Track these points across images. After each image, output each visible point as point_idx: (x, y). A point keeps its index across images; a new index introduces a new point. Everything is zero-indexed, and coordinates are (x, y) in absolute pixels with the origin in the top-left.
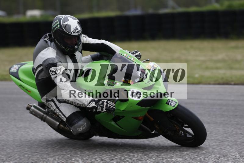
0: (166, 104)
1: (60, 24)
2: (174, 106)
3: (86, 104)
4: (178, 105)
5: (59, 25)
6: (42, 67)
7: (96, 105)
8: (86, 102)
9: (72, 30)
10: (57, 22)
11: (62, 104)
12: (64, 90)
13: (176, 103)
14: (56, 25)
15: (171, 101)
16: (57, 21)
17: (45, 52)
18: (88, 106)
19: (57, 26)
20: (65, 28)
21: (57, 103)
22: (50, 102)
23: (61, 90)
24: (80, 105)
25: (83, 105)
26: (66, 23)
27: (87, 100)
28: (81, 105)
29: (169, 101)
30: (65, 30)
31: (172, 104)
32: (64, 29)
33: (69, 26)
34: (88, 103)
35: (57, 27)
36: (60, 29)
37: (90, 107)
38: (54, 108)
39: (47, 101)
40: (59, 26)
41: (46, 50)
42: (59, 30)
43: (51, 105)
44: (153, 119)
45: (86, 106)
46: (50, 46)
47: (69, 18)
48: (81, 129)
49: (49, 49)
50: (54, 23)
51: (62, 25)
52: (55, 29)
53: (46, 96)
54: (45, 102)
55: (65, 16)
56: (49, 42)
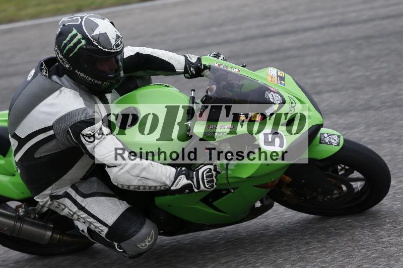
0: (320, 143)
1: (85, 37)
2: (338, 145)
5: (83, 39)
6: (51, 132)
9: (113, 42)
10: (75, 35)
11: (89, 199)
12: (116, 166)
13: (339, 137)
14: (75, 40)
15: (328, 136)
16: (75, 31)
17: (56, 101)
18: (172, 188)
19: (79, 42)
20: (98, 42)
21: (79, 199)
22: (61, 200)
24: (156, 187)
25: (161, 186)
26: (96, 32)
28: (158, 188)
29: (325, 137)
30: (99, 47)
31: (333, 141)
32: (97, 45)
33: (105, 35)
35: (79, 46)
38: (71, 211)
39: (53, 197)
40: (83, 42)
42: (86, 49)
43: (64, 205)
44: (290, 179)
45: (167, 187)
46: (62, 86)
47: (93, 19)
48: (146, 245)
49: (63, 93)
50: (68, 39)
51: (90, 37)
52: (76, 50)
53: (50, 188)
54: (49, 202)
55: (82, 18)
56: (55, 78)
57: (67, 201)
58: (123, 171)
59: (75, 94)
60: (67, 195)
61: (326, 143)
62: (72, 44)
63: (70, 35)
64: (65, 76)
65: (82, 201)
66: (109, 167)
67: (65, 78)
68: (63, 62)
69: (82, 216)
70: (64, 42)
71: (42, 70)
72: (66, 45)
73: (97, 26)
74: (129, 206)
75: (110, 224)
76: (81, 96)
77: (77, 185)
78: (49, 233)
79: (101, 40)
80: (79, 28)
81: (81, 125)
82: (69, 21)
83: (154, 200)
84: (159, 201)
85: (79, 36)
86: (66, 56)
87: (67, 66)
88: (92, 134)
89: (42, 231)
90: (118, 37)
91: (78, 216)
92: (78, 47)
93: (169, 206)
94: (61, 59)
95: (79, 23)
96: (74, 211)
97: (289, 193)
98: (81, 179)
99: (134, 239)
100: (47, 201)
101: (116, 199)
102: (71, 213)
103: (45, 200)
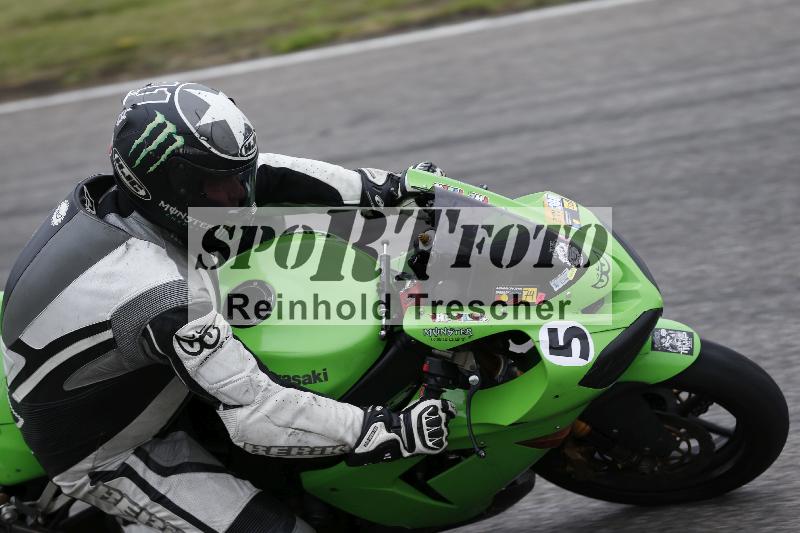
0: (654, 349)
1: (183, 130)
2: (691, 352)
3: (350, 439)
4: (704, 344)
5: (178, 134)
7: (393, 435)
8: (346, 431)
9: (240, 140)
10: (162, 126)
11: (174, 478)
13: (690, 335)
14: (161, 138)
15: (669, 334)
16: (160, 118)
18: (357, 451)
19: (170, 140)
20: (210, 140)
21: (152, 478)
22: (113, 483)
23: (221, 412)
24: (324, 449)
25: (334, 447)
26: (207, 119)
27: (349, 423)
28: (329, 451)
29: (662, 337)
30: (213, 150)
31: (679, 344)
32: (208, 146)
33: (222, 125)
34: (359, 434)
35: (171, 148)
36: (190, 151)
37: (372, 447)
38: (136, 504)
39: (97, 477)
40: (180, 141)
41: (119, 259)
42: (184, 156)
43: (120, 492)
44: (588, 428)
45: (347, 449)
46: (131, 236)
47: (195, 92)
49: (132, 250)
50: (146, 134)
51: (194, 131)
52: (163, 158)
53: (92, 456)
54: (88, 487)
55: (172, 90)
56: (112, 218)
57: (126, 485)
58: (257, 415)
59: (157, 252)
60: (127, 471)
61: (665, 350)
62: (154, 146)
63: (150, 127)
64: (135, 214)
65: (160, 484)
66: (227, 407)
67: (134, 220)
68: (133, 183)
69: (158, 515)
70: (137, 142)
71: (83, 202)
72: (141, 147)
73: (206, 106)
74: (259, 491)
75: (222, 531)
76: (170, 255)
77: (147, 449)
79: (217, 136)
80: (169, 111)
81: (175, 317)
82: (143, 98)
84: (311, 479)
85: (171, 128)
86: (140, 172)
87: (142, 193)
88: (197, 336)
90: (248, 130)
91: (151, 514)
92: (168, 151)
93: (333, 490)
94: (129, 178)
95: (167, 101)
96: (141, 504)
97: (579, 456)
98: (155, 437)
100: (84, 485)
101: (230, 476)
102: (136, 509)
103: (79, 483)
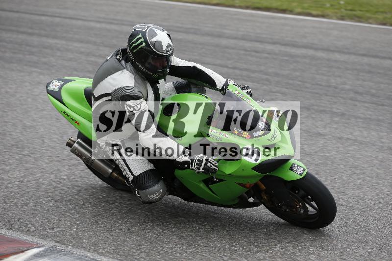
0: (290, 169)
1: (146, 41)
2: (301, 175)
4: (307, 173)
5: (144, 42)
6: (110, 97)
7: (189, 160)
9: (164, 48)
10: (140, 38)
13: (304, 170)
14: (139, 42)
15: (297, 167)
16: (140, 36)
17: (118, 77)
18: (177, 160)
19: (141, 43)
20: (154, 46)
26: (154, 39)
29: (295, 167)
30: (154, 49)
31: (299, 171)
33: (160, 43)
36: (147, 48)
37: (181, 160)
40: (144, 44)
41: (119, 75)
42: (144, 49)
44: (265, 188)
46: (125, 69)
47: (155, 29)
48: (154, 197)
50: (135, 40)
51: (149, 42)
52: (138, 48)
55: (148, 27)
56: (123, 62)
59: (131, 76)
61: (293, 171)
62: (136, 44)
63: (137, 38)
67: (129, 64)
68: (130, 54)
70: (133, 41)
71: (117, 55)
72: (133, 43)
73: (156, 35)
75: (135, 175)
78: (111, 171)
80: (144, 34)
82: (139, 28)
83: (174, 171)
84: (178, 173)
85: (142, 39)
86: (132, 51)
87: (132, 58)
89: (106, 168)
90: (169, 45)
91: (119, 162)
92: (140, 47)
94: (129, 52)
95: (144, 31)
97: (265, 198)
99: (147, 190)
